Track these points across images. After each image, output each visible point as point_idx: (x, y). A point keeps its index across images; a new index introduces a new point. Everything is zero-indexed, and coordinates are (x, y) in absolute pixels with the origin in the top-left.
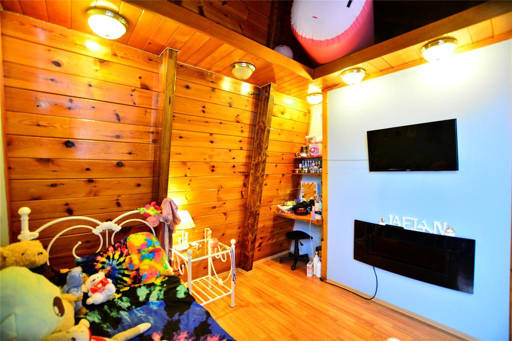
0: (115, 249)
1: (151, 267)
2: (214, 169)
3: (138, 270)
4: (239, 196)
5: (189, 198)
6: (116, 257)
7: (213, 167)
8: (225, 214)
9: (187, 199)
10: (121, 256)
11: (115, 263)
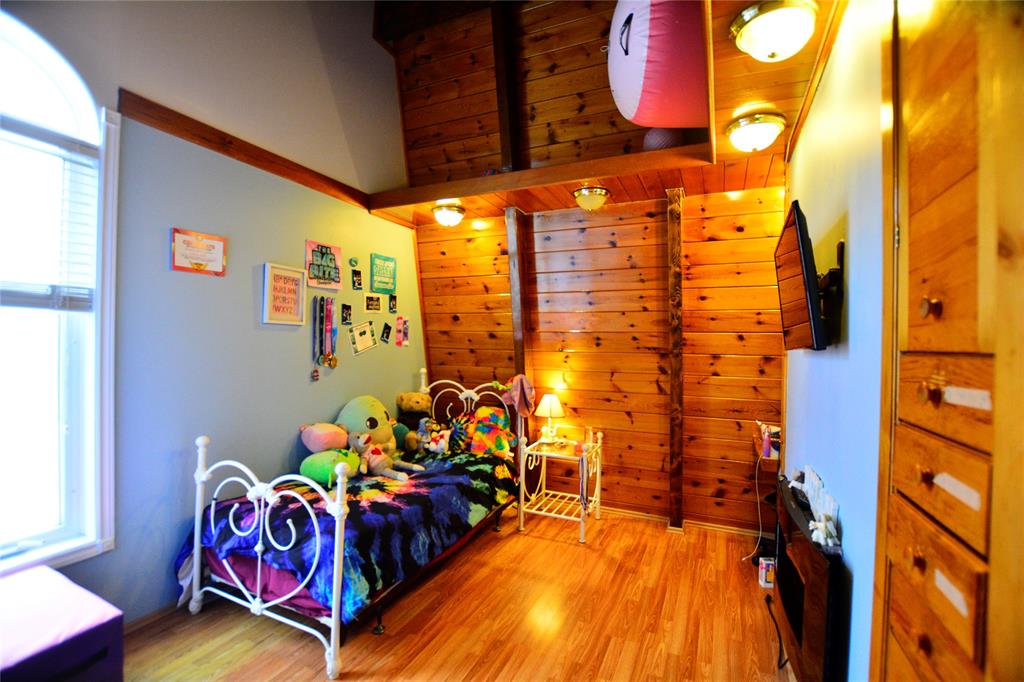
0: (465, 415)
1: (481, 440)
2: (600, 342)
3: (472, 438)
4: (654, 389)
5: (569, 380)
6: (462, 422)
7: (598, 339)
8: (629, 414)
9: (565, 381)
10: (466, 422)
11: (459, 426)
